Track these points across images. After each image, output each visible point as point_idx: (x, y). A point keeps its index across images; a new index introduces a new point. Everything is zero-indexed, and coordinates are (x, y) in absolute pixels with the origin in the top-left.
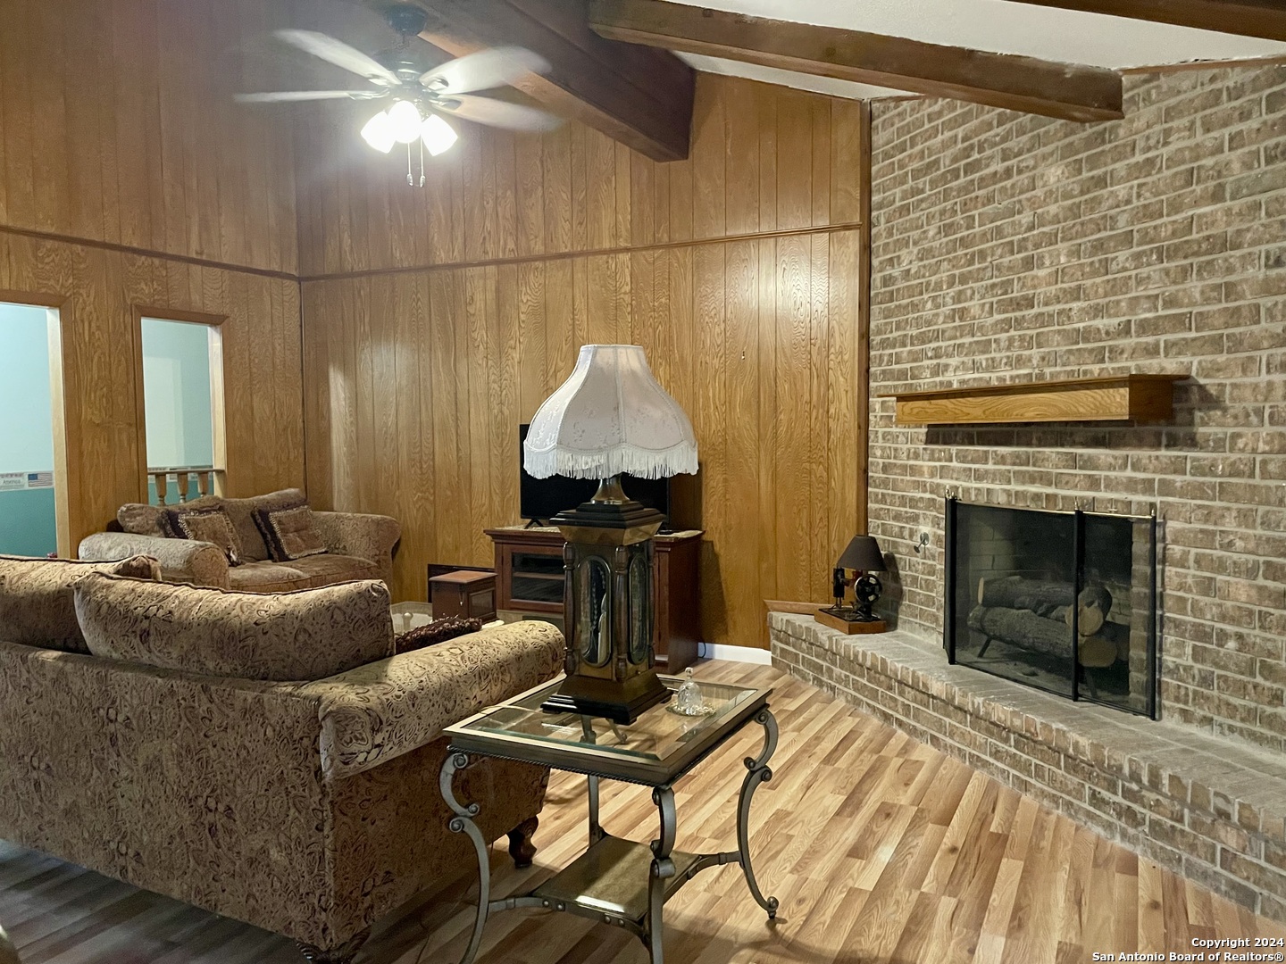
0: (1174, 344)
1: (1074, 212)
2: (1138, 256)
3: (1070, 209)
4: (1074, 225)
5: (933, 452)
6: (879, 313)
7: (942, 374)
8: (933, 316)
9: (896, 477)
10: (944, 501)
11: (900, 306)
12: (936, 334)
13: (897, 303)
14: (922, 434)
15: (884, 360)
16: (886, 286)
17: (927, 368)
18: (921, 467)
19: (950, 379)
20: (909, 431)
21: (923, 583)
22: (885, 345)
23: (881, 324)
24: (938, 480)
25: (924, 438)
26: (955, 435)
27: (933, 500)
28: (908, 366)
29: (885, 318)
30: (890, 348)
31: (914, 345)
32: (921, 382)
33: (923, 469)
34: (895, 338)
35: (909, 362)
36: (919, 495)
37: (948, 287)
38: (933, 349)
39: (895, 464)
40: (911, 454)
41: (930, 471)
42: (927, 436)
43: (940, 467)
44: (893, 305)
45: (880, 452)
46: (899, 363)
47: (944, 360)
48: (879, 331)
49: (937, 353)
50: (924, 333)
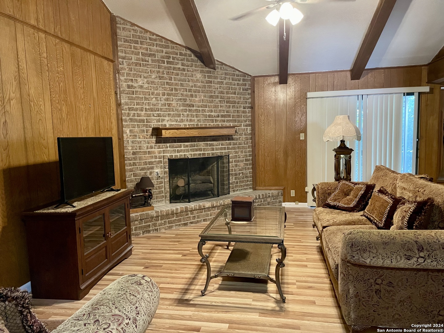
0: (229, 120)
1: (205, 87)
2: (220, 101)
3: (204, 86)
4: (205, 90)
5: (159, 146)
6: (126, 97)
7: (162, 122)
8: (156, 103)
9: (141, 156)
10: (167, 160)
11: (138, 97)
12: (158, 109)
13: (137, 96)
14: (154, 141)
15: (131, 115)
16: (130, 89)
17: (155, 120)
18: (154, 151)
19: (165, 124)
20: (147, 140)
21: (157, 187)
22: (131, 109)
23: (128, 102)
24: (162, 154)
25: (155, 142)
26: (169, 140)
27: (161, 161)
28: (145, 118)
29: (130, 100)
30: (134, 111)
31: (147, 111)
32: (152, 124)
33: (155, 152)
34: (137, 108)
35: (145, 117)
36: (154, 160)
37: (162, 96)
38: (157, 114)
39: (140, 151)
40: (149, 148)
41: (158, 152)
42: (156, 141)
43: (163, 150)
44: (134, 96)
45: (131, 148)
46: (139, 117)
47: (162, 118)
48: (127, 104)
49: (159, 115)
50: (152, 108)
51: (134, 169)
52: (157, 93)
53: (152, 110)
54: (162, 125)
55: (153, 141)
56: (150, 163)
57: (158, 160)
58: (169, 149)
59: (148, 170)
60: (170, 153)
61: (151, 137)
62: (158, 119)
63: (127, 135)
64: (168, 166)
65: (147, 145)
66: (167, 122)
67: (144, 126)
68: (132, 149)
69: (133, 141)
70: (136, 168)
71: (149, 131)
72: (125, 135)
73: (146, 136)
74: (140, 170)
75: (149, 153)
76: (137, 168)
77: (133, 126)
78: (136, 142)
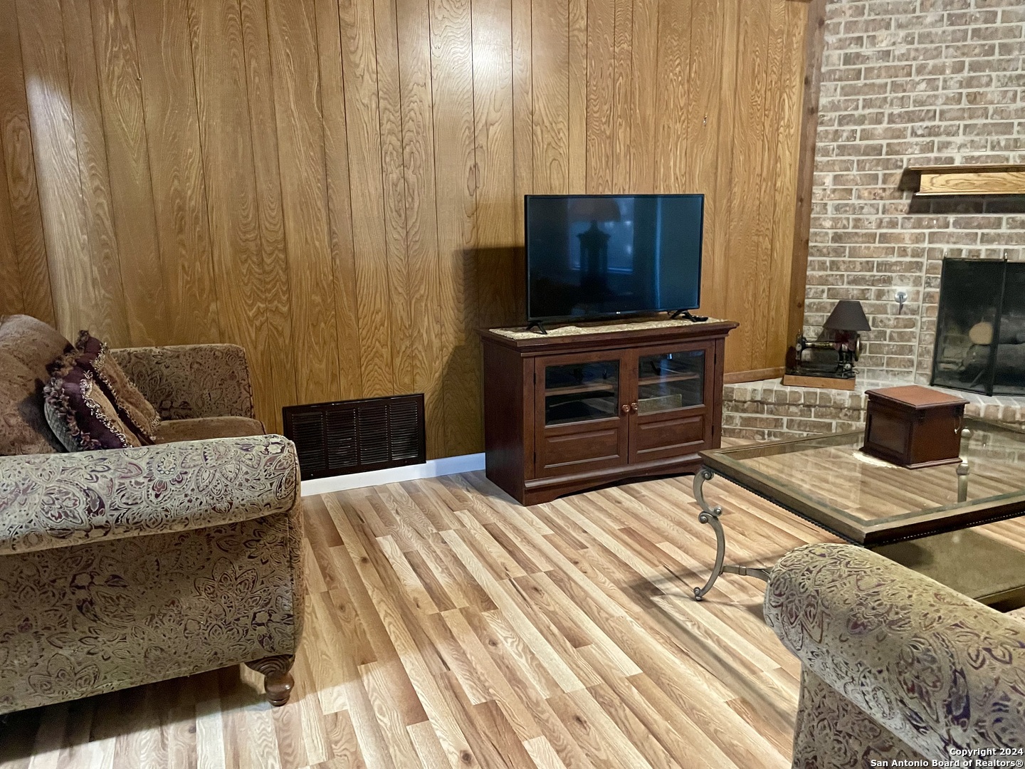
5: (920, 220)
6: (836, 90)
7: (939, 150)
8: (929, 96)
9: (858, 245)
10: (941, 262)
11: (873, 84)
12: (931, 114)
13: (868, 82)
14: (904, 205)
15: (842, 136)
16: (850, 64)
17: (916, 144)
18: (900, 234)
19: (949, 155)
20: (881, 203)
21: (895, 335)
22: (845, 121)
23: (839, 101)
24: (926, 245)
25: (906, 208)
26: (956, 205)
27: (917, 262)
28: (884, 142)
29: (845, 96)
30: (855, 124)
31: (894, 122)
32: (905, 158)
33: (902, 236)
34: (864, 116)
35: (884, 138)
36: (894, 259)
37: (953, 73)
38: (926, 128)
39: (856, 233)
40: (884, 224)
41: (913, 238)
42: (911, 206)
43: (930, 233)
44: (860, 83)
45: (831, 223)
46: (867, 139)
47: (944, 138)
48: (834, 107)
49: (932, 132)
50: (913, 112)
51: (830, 279)
52: (933, 67)
53: (910, 117)
54: (937, 160)
55: (900, 207)
56: (882, 266)
57: (908, 259)
58: (951, 230)
59: (873, 285)
60: (955, 243)
61: (897, 194)
62: (928, 143)
63: (825, 190)
64: (939, 280)
65: (880, 215)
66: (956, 151)
67: (877, 165)
68: (832, 226)
69: (839, 204)
70: (836, 275)
71: (892, 179)
72: (817, 190)
73: (881, 191)
74: (849, 283)
75: (884, 238)
76: (843, 275)
77: (844, 166)
78: (848, 209)
